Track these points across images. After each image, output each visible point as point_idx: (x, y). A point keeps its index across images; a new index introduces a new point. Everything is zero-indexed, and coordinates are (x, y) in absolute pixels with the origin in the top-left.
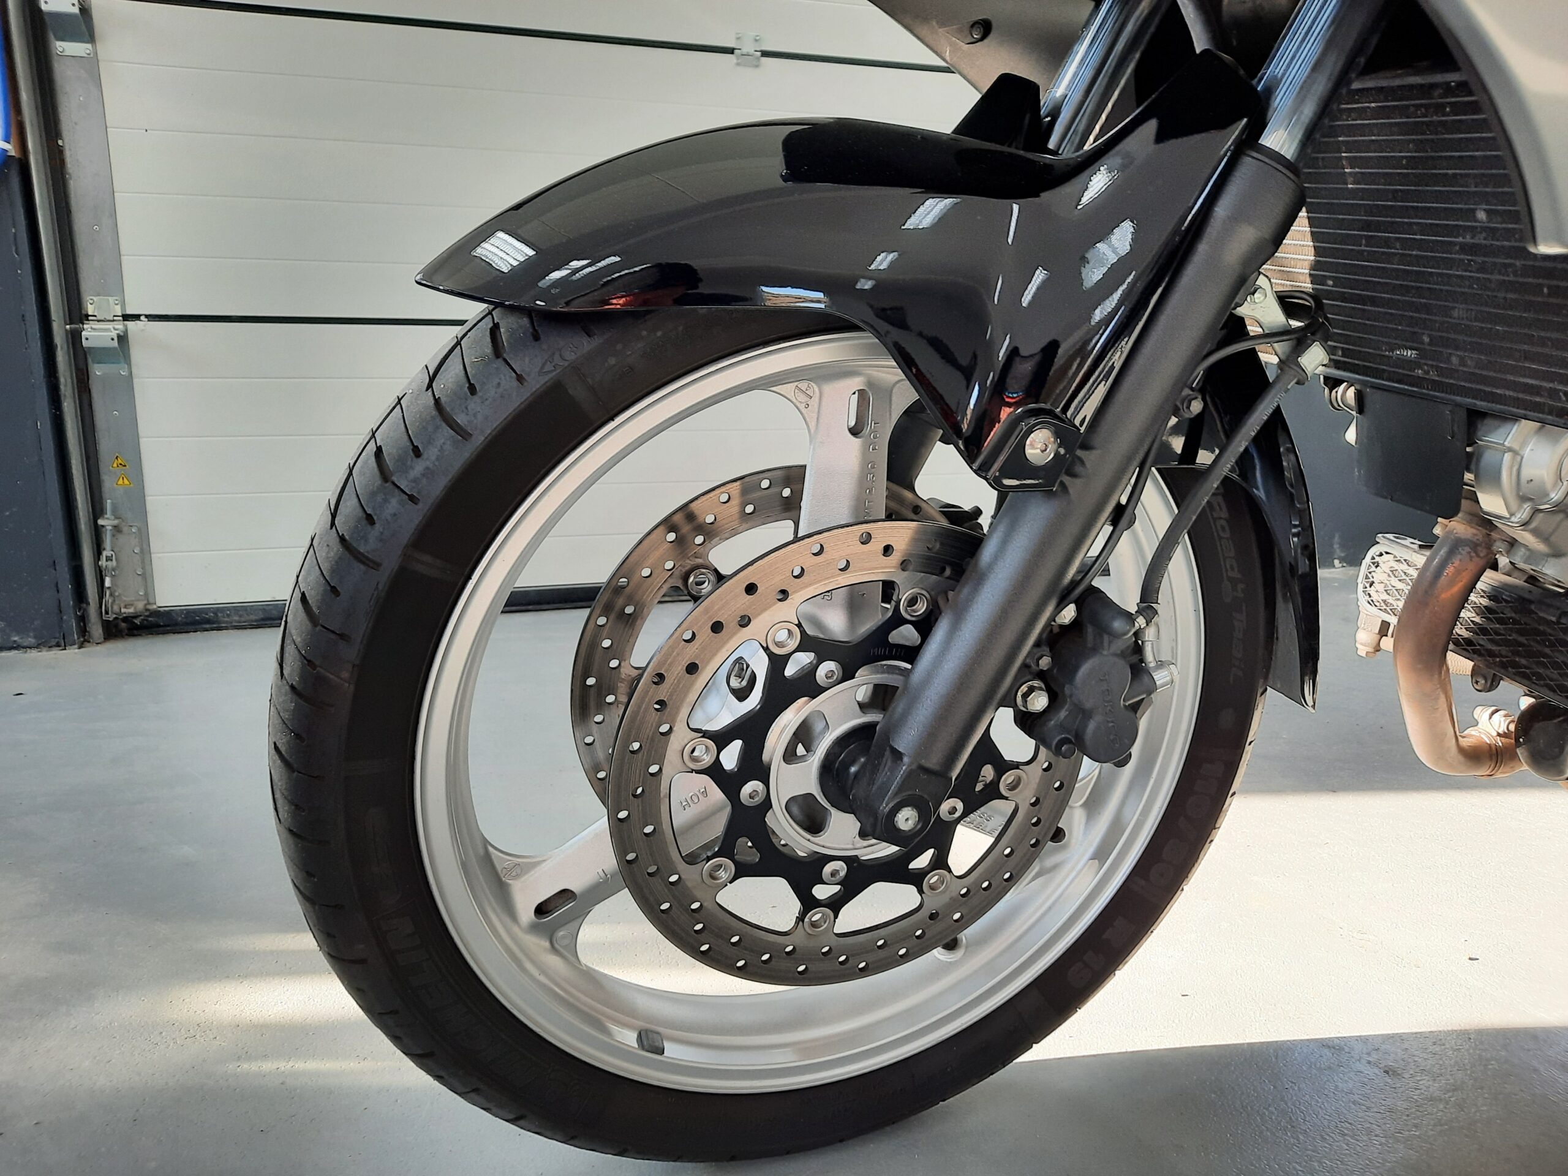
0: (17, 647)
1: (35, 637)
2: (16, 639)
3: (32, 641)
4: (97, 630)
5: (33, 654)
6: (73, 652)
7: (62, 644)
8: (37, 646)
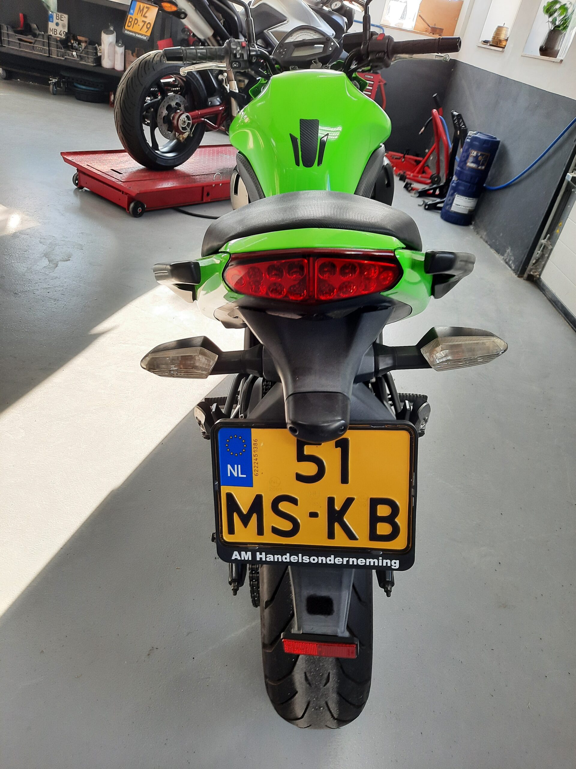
0: (511, 267)
1: (515, 267)
2: (512, 265)
3: (513, 268)
4: (526, 275)
5: (512, 271)
6: (516, 276)
7: (516, 273)
8: (513, 270)
